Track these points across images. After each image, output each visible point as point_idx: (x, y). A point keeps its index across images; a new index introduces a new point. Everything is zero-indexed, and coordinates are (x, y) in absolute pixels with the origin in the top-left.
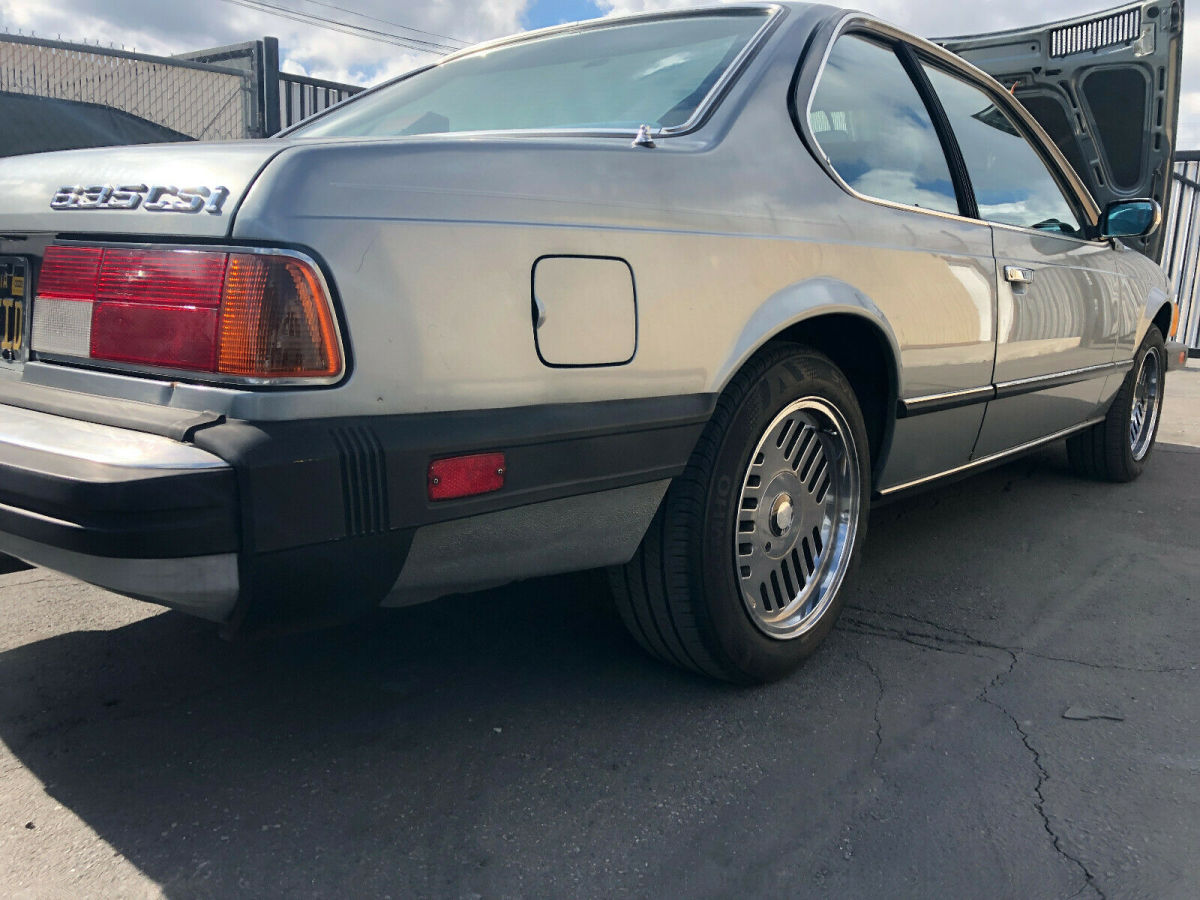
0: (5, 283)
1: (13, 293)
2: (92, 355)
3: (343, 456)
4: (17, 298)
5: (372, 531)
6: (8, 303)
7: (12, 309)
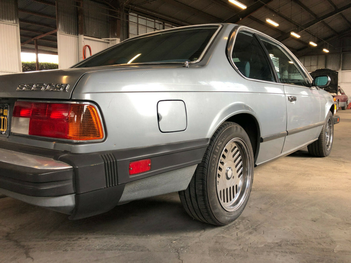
0: (2, 112)
1: (4, 115)
2: (30, 133)
3: (105, 163)
4: (4, 116)
5: (114, 185)
6: (2, 118)
7: (4, 119)
